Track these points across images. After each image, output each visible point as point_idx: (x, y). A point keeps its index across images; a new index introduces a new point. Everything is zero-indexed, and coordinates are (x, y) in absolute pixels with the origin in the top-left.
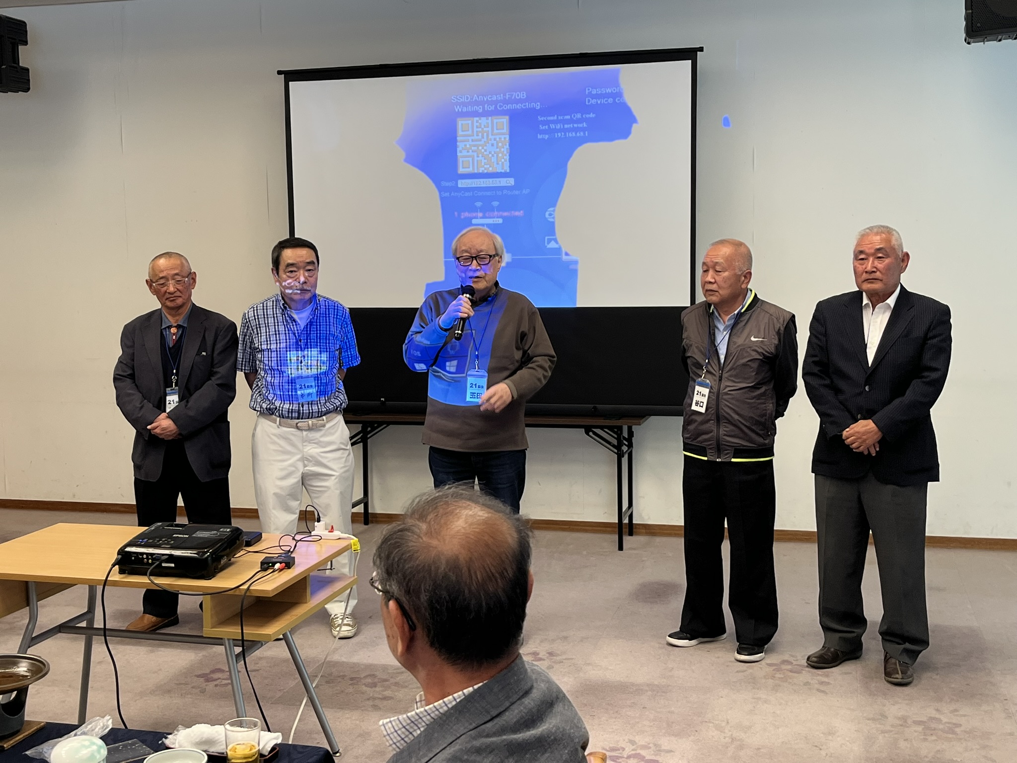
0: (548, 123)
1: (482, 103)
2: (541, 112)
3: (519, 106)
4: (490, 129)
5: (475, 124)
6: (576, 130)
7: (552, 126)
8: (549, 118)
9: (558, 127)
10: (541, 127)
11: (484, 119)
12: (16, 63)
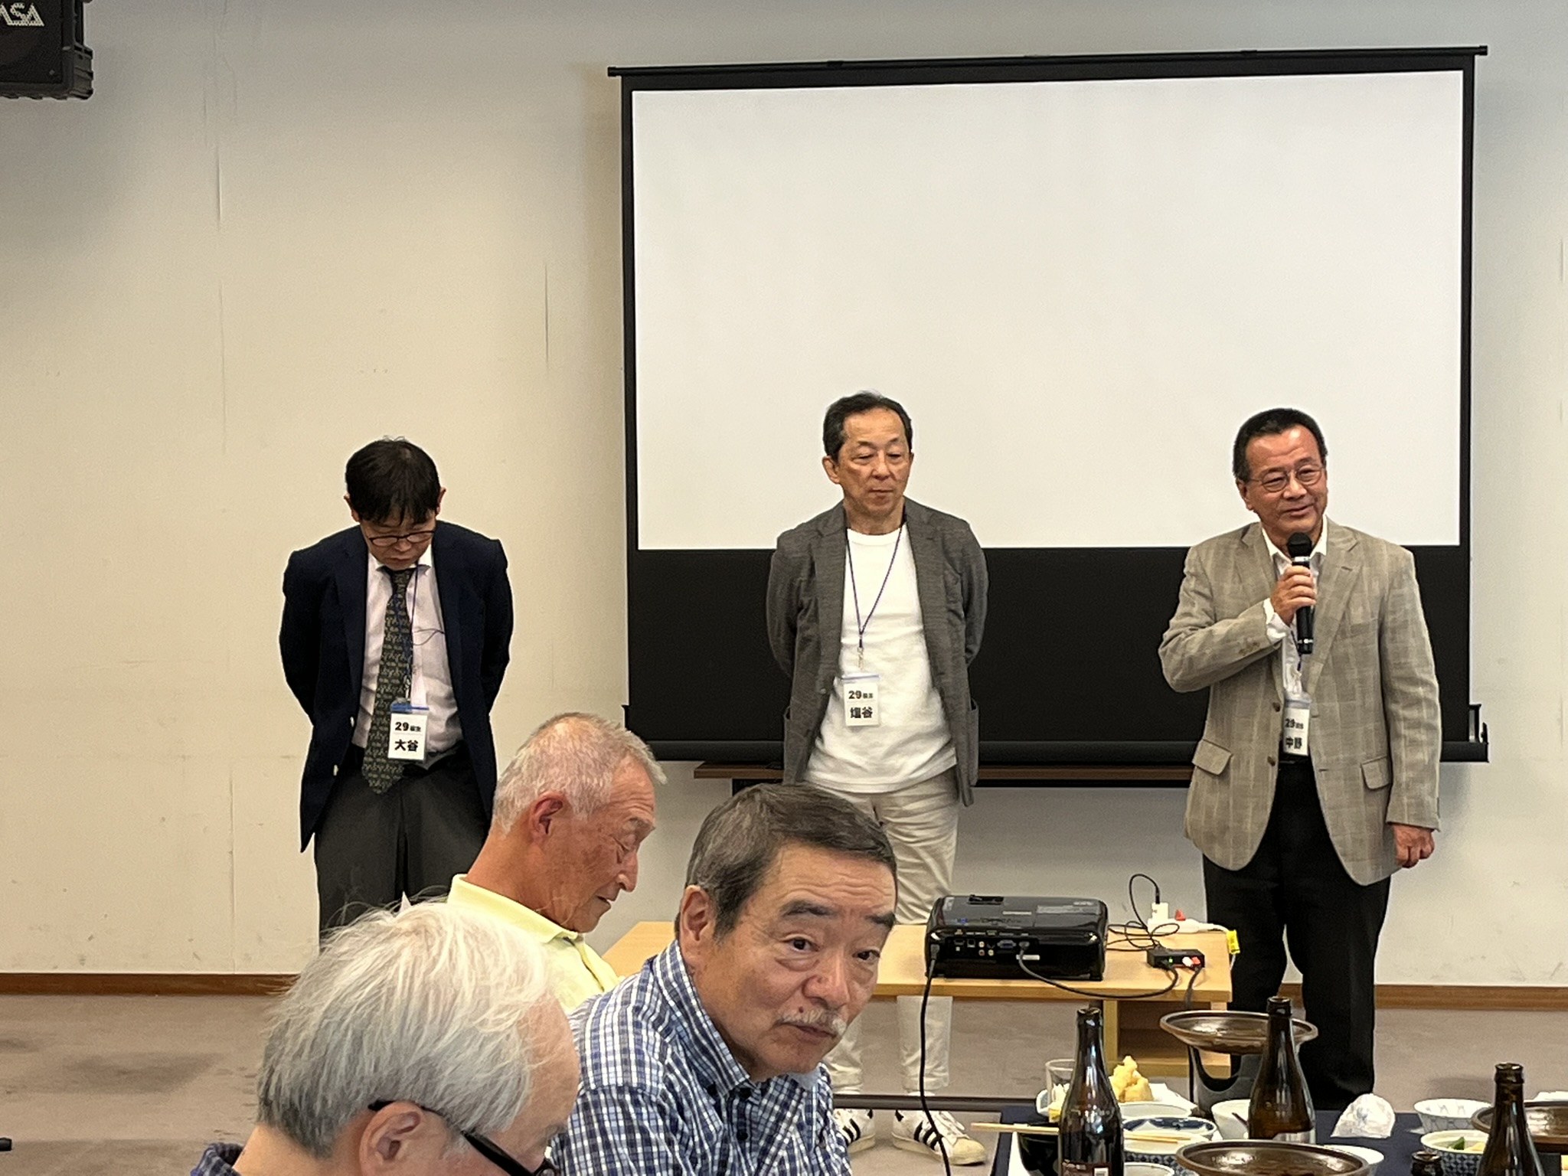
12: (81, 40)
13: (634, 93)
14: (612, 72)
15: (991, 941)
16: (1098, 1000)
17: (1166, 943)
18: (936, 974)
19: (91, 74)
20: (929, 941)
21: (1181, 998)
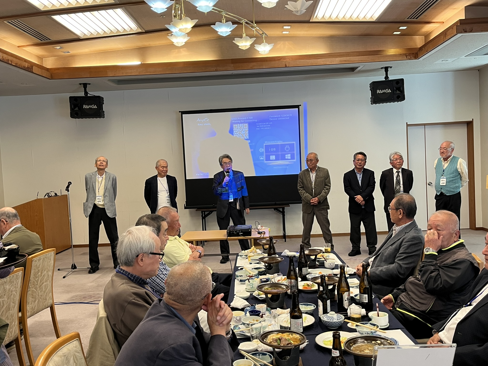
0: (258, 125)
1: (240, 120)
2: (257, 122)
3: (251, 121)
4: (243, 127)
5: (239, 126)
6: (267, 127)
7: (260, 126)
8: (260, 124)
9: (262, 126)
10: (257, 126)
11: (241, 124)
12: (103, 109)
13: (183, 115)
14: (180, 112)
15: (236, 231)
16: (251, 240)
17: (260, 231)
18: (228, 236)
19: (104, 115)
20: (227, 232)
21: (262, 238)
